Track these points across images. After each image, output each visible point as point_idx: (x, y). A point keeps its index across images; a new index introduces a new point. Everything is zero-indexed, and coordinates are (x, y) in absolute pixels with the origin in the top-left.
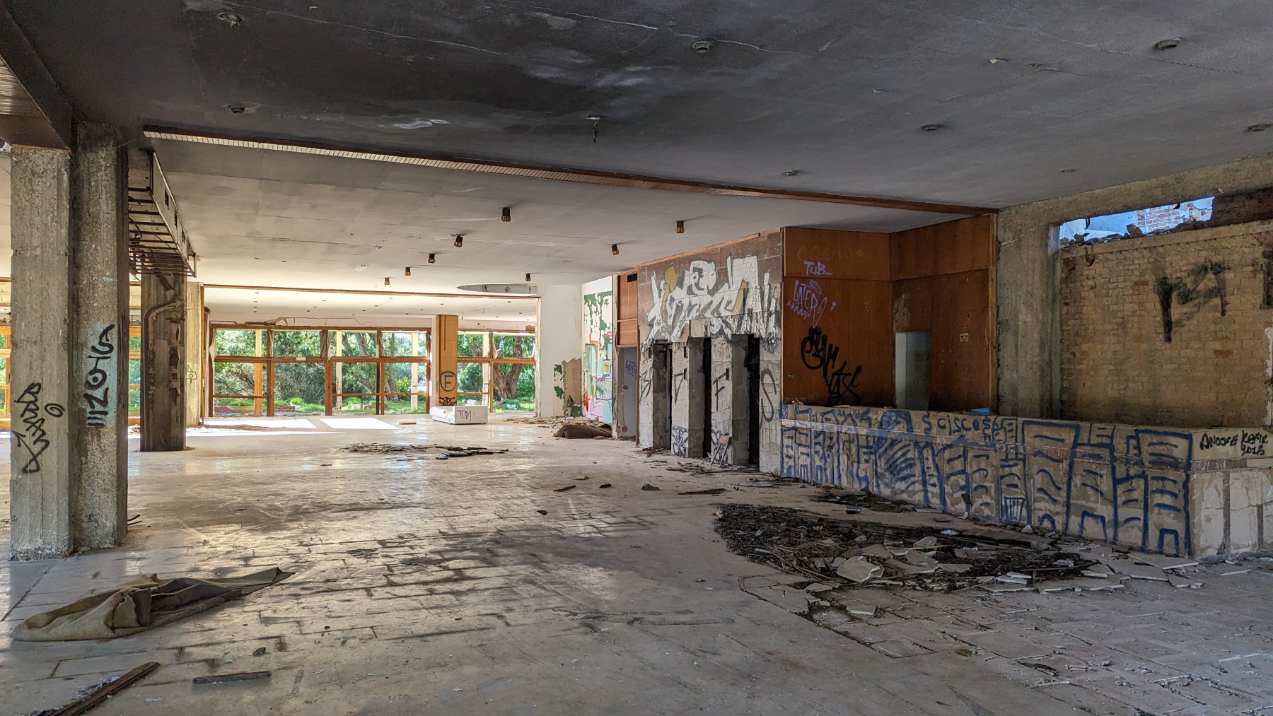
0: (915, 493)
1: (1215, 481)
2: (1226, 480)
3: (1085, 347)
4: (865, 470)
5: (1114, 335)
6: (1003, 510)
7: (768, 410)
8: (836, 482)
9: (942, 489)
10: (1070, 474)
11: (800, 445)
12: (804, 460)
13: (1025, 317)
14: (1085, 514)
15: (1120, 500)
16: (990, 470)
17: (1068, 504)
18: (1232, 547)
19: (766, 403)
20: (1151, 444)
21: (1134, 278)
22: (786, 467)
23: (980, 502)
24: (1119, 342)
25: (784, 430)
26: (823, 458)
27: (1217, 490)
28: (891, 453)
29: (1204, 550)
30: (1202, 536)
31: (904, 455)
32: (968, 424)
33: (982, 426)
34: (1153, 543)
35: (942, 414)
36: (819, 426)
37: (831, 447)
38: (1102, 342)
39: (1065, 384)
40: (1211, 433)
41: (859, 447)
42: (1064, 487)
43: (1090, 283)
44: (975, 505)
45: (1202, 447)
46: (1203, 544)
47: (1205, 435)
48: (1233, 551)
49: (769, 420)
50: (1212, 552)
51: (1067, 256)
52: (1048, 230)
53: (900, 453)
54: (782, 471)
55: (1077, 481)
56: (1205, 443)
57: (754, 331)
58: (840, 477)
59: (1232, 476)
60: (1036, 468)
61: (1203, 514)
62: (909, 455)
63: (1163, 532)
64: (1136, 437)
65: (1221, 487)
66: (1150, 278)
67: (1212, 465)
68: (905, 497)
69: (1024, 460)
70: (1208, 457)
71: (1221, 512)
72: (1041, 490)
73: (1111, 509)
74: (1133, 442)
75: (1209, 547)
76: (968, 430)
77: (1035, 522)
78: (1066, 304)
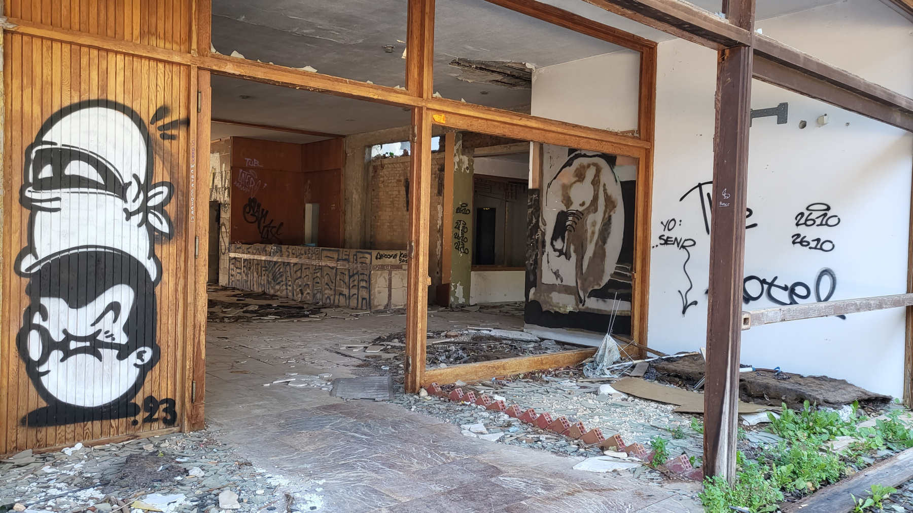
0: (283, 290)
1: (384, 275)
2: (390, 274)
3: (380, 213)
4: (264, 281)
5: (390, 207)
6: (314, 295)
7: (223, 248)
8: (252, 289)
9: (293, 287)
10: (336, 274)
11: (237, 268)
12: (238, 277)
13: (355, 196)
14: (341, 294)
15: (351, 285)
16: (310, 275)
17: (335, 290)
18: (392, 306)
19: (223, 244)
20: (360, 258)
21: (397, 178)
22: (231, 281)
23: (306, 293)
24: (391, 211)
25: (231, 259)
26: (247, 275)
27: (385, 279)
28: (274, 269)
29: (376, 306)
30: (376, 300)
31: (279, 270)
32: (303, 252)
33: (307, 252)
34: (360, 306)
35: (294, 247)
36: (246, 256)
37: (250, 268)
38: (385, 211)
39: (372, 233)
40: (382, 252)
41: (261, 267)
42: (334, 281)
43: (382, 179)
44: (305, 295)
45: (377, 258)
46: (376, 304)
47: (379, 253)
48: (393, 307)
49: (224, 254)
50: (382, 308)
51: (374, 164)
52: (365, 149)
53: (277, 269)
54: (229, 284)
55: (338, 278)
56: (379, 257)
57: (218, 199)
58: (253, 285)
59: (393, 273)
60: (325, 273)
61: (377, 290)
62: (281, 270)
63: (363, 299)
64: (356, 255)
65: (387, 278)
66: (402, 178)
67: (382, 267)
68: (279, 293)
69: (321, 269)
70: (380, 264)
71: (387, 289)
72: (327, 284)
73: (348, 290)
74: (355, 257)
75: (379, 305)
76: (302, 255)
77: (324, 300)
78: (373, 190)
